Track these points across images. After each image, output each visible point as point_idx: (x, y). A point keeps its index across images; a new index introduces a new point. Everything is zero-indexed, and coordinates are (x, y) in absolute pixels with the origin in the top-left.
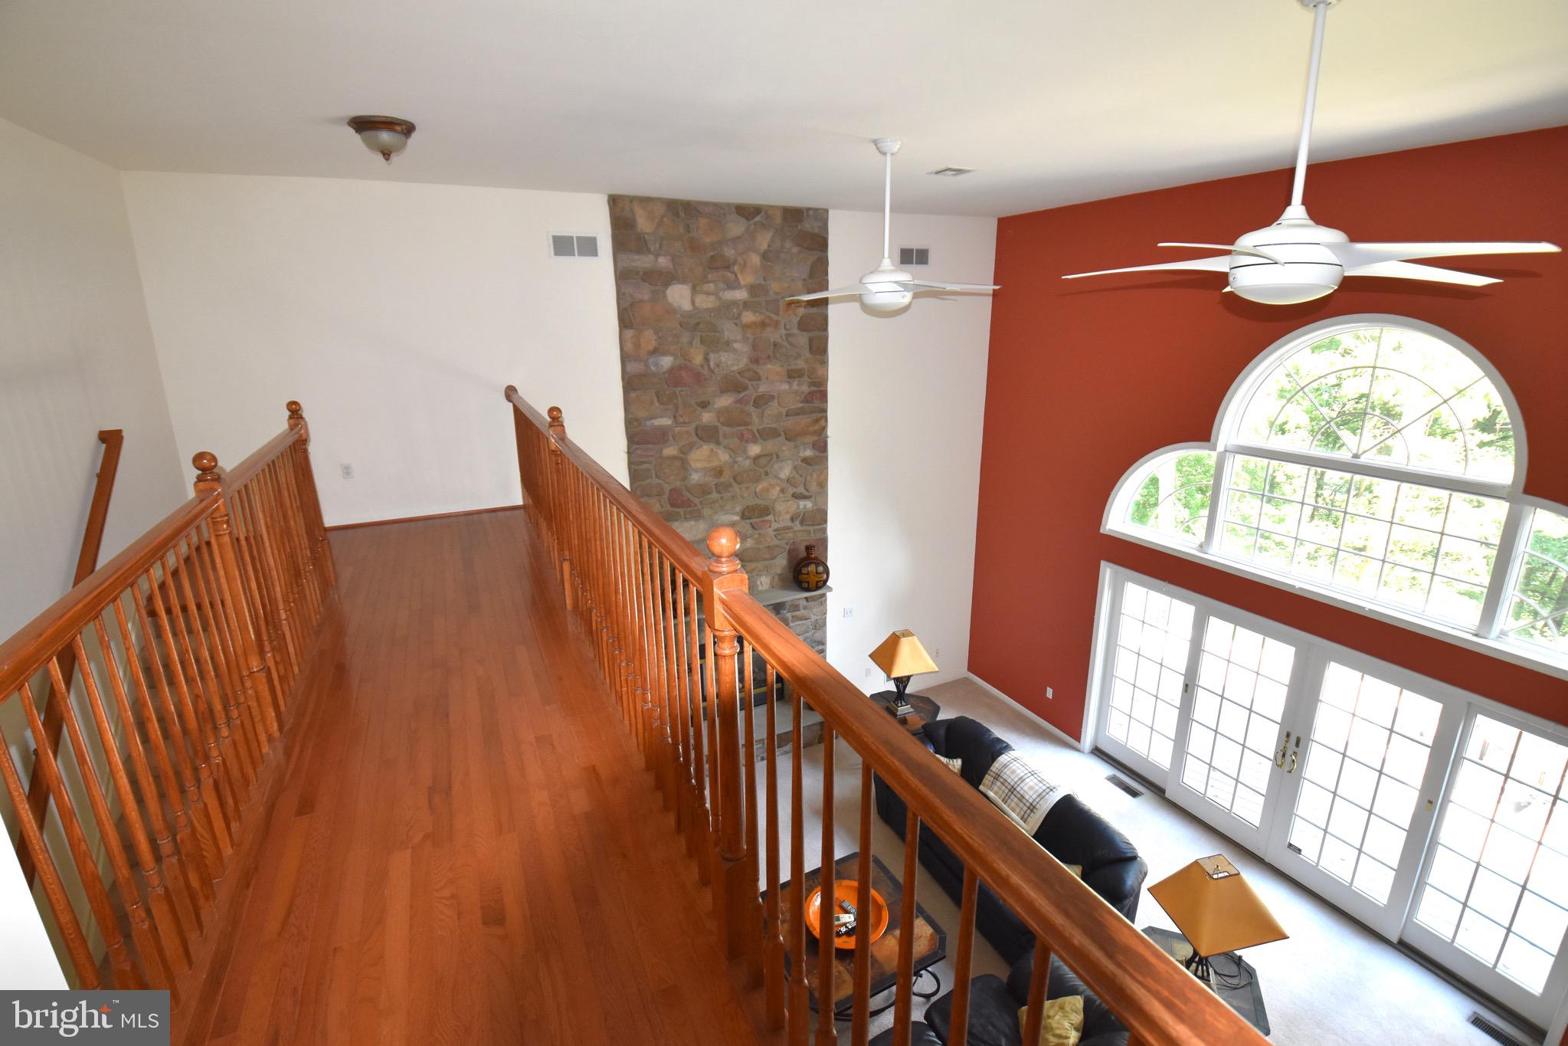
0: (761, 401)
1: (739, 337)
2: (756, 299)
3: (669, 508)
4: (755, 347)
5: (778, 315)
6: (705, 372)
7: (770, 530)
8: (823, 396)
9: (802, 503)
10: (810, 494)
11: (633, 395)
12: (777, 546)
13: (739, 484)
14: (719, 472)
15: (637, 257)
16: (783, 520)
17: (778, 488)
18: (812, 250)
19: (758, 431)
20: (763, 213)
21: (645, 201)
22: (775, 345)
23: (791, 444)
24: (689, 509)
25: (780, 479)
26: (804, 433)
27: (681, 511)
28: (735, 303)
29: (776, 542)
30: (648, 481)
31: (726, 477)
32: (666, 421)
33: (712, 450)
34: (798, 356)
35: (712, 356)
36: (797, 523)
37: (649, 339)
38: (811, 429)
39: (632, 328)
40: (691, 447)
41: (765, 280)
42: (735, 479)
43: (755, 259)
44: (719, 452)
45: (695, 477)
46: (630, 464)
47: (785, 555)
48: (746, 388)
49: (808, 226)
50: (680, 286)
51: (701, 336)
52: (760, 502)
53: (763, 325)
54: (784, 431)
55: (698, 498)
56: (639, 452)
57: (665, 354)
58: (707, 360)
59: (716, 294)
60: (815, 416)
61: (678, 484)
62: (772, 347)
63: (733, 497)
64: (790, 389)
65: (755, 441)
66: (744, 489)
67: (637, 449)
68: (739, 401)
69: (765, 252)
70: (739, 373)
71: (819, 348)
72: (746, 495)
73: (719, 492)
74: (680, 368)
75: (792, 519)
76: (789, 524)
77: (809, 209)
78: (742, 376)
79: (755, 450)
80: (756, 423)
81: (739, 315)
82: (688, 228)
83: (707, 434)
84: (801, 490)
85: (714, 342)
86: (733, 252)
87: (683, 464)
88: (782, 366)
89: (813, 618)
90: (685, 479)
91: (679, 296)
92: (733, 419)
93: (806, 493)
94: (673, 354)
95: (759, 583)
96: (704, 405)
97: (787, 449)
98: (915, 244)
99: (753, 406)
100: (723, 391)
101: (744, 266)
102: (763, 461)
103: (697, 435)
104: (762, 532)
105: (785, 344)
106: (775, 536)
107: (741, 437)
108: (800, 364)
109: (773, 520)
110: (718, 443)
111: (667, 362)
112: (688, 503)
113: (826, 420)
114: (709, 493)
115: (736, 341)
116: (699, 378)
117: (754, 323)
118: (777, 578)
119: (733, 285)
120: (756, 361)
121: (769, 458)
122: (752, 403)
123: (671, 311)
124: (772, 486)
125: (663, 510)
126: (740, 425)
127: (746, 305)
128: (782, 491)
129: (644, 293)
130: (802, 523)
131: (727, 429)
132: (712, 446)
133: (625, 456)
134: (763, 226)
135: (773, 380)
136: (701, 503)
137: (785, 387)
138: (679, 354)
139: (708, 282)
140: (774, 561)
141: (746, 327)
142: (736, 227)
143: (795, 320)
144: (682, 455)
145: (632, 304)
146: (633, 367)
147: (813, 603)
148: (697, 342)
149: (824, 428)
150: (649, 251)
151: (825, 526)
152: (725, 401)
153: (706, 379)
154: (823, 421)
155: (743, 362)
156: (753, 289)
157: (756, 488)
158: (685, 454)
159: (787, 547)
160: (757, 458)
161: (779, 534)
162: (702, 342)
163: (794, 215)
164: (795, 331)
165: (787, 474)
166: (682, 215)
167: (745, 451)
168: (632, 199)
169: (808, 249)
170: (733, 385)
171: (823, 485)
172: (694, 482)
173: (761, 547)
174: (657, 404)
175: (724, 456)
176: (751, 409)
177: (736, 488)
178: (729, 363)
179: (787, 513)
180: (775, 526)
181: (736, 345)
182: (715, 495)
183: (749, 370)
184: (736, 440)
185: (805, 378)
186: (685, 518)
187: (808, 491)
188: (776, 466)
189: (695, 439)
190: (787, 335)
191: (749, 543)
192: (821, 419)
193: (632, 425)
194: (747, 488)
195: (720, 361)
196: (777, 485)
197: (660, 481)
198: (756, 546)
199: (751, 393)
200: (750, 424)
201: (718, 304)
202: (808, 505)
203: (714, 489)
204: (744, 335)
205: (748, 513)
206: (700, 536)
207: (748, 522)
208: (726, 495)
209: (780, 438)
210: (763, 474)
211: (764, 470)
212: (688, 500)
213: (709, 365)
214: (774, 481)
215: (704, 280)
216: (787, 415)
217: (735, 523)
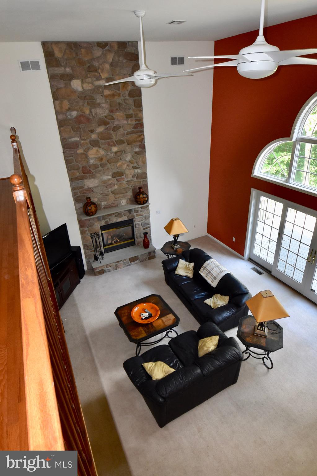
0: (116, 128)
1: (104, 101)
3: (83, 174)
4: (111, 105)
5: (119, 91)
6: (91, 117)
7: (124, 182)
8: (142, 125)
9: (136, 170)
10: (139, 167)
11: (62, 128)
12: (128, 188)
13: (110, 163)
14: (101, 159)
15: (56, 69)
16: (129, 178)
17: (126, 165)
18: (132, 60)
19: (116, 141)
20: (109, 45)
21: (57, 43)
22: (119, 104)
23: (130, 146)
24: (91, 174)
25: (126, 161)
26: (135, 141)
27: (88, 175)
28: (100, 86)
29: (127, 186)
30: (73, 164)
31: (104, 161)
32: (77, 139)
34: (130, 108)
35: (93, 110)
36: (135, 178)
37: (66, 104)
38: (138, 139)
39: (58, 100)
40: (88, 149)
41: (112, 75)
42: (108, 161)
43: (107, 66)
45: (92, 162)
46: (65, 157)
47: (131, 191)
48: (109, 123)
49: (130, 49)
50: (76, 80)
51: (88, 102)
52: (119, 170)
53: (113, 95)
54: (126, 141)
55: (94, 170)
56: (67, 152)
57: (73, 110)
58: (91, 112)
59: (92, 83)
60: (139, 134)
61: (85, 164)
62: (118, 105)
63: (108, 169)
64: (127, 123)
65: (115, 146)
67: (66, 151)
68: (106, 129)
69: (111, 63)
70: (105, 117)
71: (139, 105)
72: (113, 168)
73: (102, 167)
74: (81, 116)
75: (133, 177)
76: (132, 179)
77: (129, 42)
78: (107, 118)
79: (115, 149)
80: (114, 138)
81: (103, 91)
82: (77, 54)
83: (95, 143)
84: (135, 165)
85: (93, 104)
86: (97, 64)
87: (86, 157)
88: (123, 113)
89: (145, 215)
90: (87, 162)
91: (76, 84)
92: (105, 137)
93: (137, 166)
94: (77, 111)
95: (121, 202)
96: (92, 131)
97: (128, 148)
98: (178, 55)
99: (113, 131)
100: (99, 125)
101: (103, 70)
102: (119, 154)
103: (90, 144)
104: (121, 182)
105: (124, 103)
106: (127, 184)
107: (109, 144)
108: (131, 112)
109: (125, 177)
110: (100, 147)
111: (74, 114)
112: (89, 172)
113: (144, 136)
114: (98, 168)
115: (102, 103)
116: (88, 120)
117: (110, 95)
118: (128, 200)
119: (99, 78)
120: (112, 111)
121: (121, 152)
122: (112, 129)
123: (74, 92)
124: (124, 164)
125: (80, 175)
126: (108, 139)
127: (105, 87)
128: (128, 165)
129: (62, 85)
130: (137, 178)
131: (103, 141)
132: (97, 148)
133: (62, 154)
134: (109, 51)
135: (120, 119)
136: (95, 171)
137: (125, 122)
138: (79, 110)
139: (88, 78)
140: (126, 194)
141: (106, 96)
142: (98, 52)
143: (127, 93)
144: (85, 153)
145: (57, 89)
146: (61, 117)
147: (144, 209)
148: (86, 104)
149: (143, 139)
150: (62, 66)
151: (146, 179)
152: (100, 129)
153: (92, 120)
154: (142, 136)
155: (107, 112)
157: (117, 165)
158: (87, 152)
159: (132, 188)
160: (116, 153)
161: (128, 183)
162: (88, 104)
163: (122, 45)
164: (128, 97)
165: (129, 159)
166: (74, 48)
167: (111, 150)
168: (52, 43)
169: (130, 60)
170: (103, 122)
171: (144, 162)
172: (91, 163)
173: (121, 188)
174: (72, 131)
175: (102, 152)
176: (111, 132)
177: (109, 165)
178: (101, 113)
179: (130, 174)
180: (126, 180)
181: (103, 105)
182: (100, 168)
183: (109, 115)
184: (107, 145)
185: (133, 118)
186: (90, 178)
187: (138, 165)
188: (124, 156)
189: (90, 145)
190: (124, 99)
191: (116, 187)
192: (141, 135)
193: (64, 141)
194: (113, 165)
195: (97, 112)
196: (126, 163)
197: (78, 164)
198: (119, 188)
199: (111, 125)
200: (112, 138)
201: (93, 87)
202: (139, 171)
203: (100, 166)
204: (106, 100)
205: (115, 175)
206: (96, 185)
207: (115, 178)
208: (105, 168)
209: (125, 144)
210: (119, 159)
211: (120, 157)
212: (90, 170)
213: (92, 114)
214: (124, 162)
215: (86, 77)
216: (127, 134)
217: (109, 180)
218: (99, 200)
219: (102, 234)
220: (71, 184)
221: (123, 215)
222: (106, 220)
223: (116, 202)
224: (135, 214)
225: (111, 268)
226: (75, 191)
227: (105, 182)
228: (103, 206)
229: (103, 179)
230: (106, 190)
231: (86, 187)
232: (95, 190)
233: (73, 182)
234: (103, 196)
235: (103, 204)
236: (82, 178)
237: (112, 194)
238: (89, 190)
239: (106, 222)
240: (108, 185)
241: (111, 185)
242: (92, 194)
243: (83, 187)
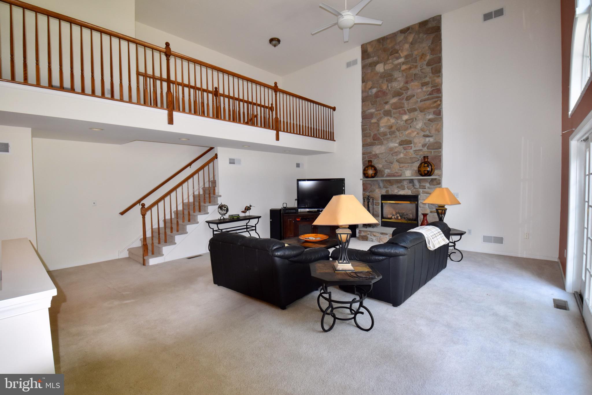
0: (408, 99)
1: (400, 75)
2: (407, 60)
3: (372, 141)
4: (406, 78)
5: (416, 63)
6: (387, 91)
7: (411, 151)
8: (439, 91)
9: (428, 139)
10: (431, 135)
11: (363, 103)
12: (414, 157)
13: (399, 131)
14: (391, 127)
15: (368, 60)
16: (418, 146)
17: (415, 133)
18: (433, 33)
19: (407, 110)
20: (411, 28)
21: (371, 42)
22: (415, 74)
23: (423, 113)
24: (379, 141)
25: (416, 128)
26: (429, 108)
27: (376, 142)
28: (399, 64)
29: (414, 156)
30: (367, 131)
31: (394, 129)
32: (373, 110)
33: (388, 119)
34: (426, 77)
35: (389, 85)
36: (426, 148)
37: (369, 84)
38: (431, 106)
39: (365, 82)
40: (381, 118)
41: (411, 52)
42: (397, 129)
43: (407, 46)
44: (391, 119)
45: (382, 130)
46: (362, 126)
47: (419, 162)
48: (403, 94)
49: (431, 25)
50: (380, 64)
52: (407, 138)
53: (410, 68)
54: (419, 108)
55: (383, 137)
56: (365, 122)
57: (374, 88)
59: (392, 63)
60: (435, 100)
61: (376, 132)
62: (413, 75)
63: (396, 136)
64: (422, 91)
65: (405, 114)
66: (400, 133)
67: (363, 121)
68: (399, 99)
69: (412, 42)
70: (400, 89)
71: (437, 71)
72: (401, 135)
73: (390, 135)
74: (378, 92)
75: (423, 146)
76: (421, 148)
77: (430, 19)
78: (401, 90)
79: (405, 117)
80: (406, 106)
81: (401, 67)
82: (383, 45)
83: (388, 113)
84: (427, 133)
85: (391, 80)
86: (399, 46)
87: (378, 124)
88: (418, 82)
90: (378, 130)
91: (380, 68)
92: (397, 107)
93: (429, 134)
94: (377, 87)
95: (406, 173)
96: (386, 103)
97: (420, 116)
99: (405, 100)
100: (393, 97)
101: (403, 49)
102: (409, 122)
104: (408, 151)
105: (420, 73)
106: (414, 153)
107: (400, 113)
108: (427, 79)
109: (413, 146)
110: (391, 116)
111: (374, 90)
112: (379, 139)
113: (441, 101)
115: (399, 77)
116: (385, 94)
117: (406, 69)
118: (414, 171)
119: (397, 58)
120: (407, 83)
121: (412, 120)
122: (405, 99)
123: (377, 73)
124: (413, 132)
125: (370, 142)
126: (399, 108)
127: (403, 63)
128: (418, 134)
129: (369, 71)
130: (427, 148)
131: (394, 111)
132: (389, 118)
134: (410, 33)
135: (414, 88)
136: (383, 138)
137: (419, 90)
138: (379, 87)
139: (390, 60)
140: (413, 164)
141: (403, 71)
142: (400, 38)
143: (425, 63)
145: (366, 75)
146: (365, 95)
147: (433, 186)
148: (385, 81)
149: (440, 105)
150: (371, 57)
151: (440, 150)
152: (394, 100)
153: (387, 94)
154: (439, 102)
155: (402, 84)
156: (406, 57)
157: (405, 133)
158: (379, 121)
159: (420, 159)
160: (406, 121)
161: (415, 153)
162: (387, 81)
163: (424, 23)
164: (425, 67)
165: (420, 126)
166: (382, 42)
167: (401, 118)
168: (368, 43)
169: (431, 33)
170: (398, 94)
171: (439, 131)
172: (381, 131)
173: (407, 157)
174: (370, 105)
175: (393, 121)
176: (404, 101)
177: (397, 133)
178: (396, 86)
179: (420, 143)
180: (414, 149)
181: (399, 79)
182: (389, 136)
183: (404, 87)
184: (398, 114)
185: (430, 85)
186: (378, 145)
187: (430, 133)
188: (415, 123)
189: (383, 115)
190: (421, 70)
191: (402, 155)
192: (438, 100)
193: (363, 112)
194: (402, 133)
195: (392, 86)
196: (416, 131)
197: (371, 132)
198: (405, 157)
199: (405, 95)
200: (404, 107)
201: (393, 66)
202: (431, 140)
203: (388, 134)
204: (402, 74)
205: (401, 143)
206: (382, 152)
207: (402, 146)
208: (393, 136)
209: (417, 111)
210: (409, 127)
211: (410, 125)
212: (379, 138)
213: (388, 88)
214: (413, 130)
215: (388, 59)
216: (421, 101)
217: (396, 147)
218: (383, 166)
219: (382, 204)
220: (363, 149)
221: (406, 188)
222: (387, 189)
223: (400, 171)
224: (421, 190)
225: (375, 238)
226: (364, 156)
227: (391, 149)
228: (386, 174)
229: (390, 146)
230: (391, 157)
231: (374, 153)
232: (380, 156)
233: (365, 148)
234: (387, 163)
235: (387, 171)
236: (372, 144)
237: (396, 162)
238: (375, 156)
239: (387, 191)
240: (393, 153)
241: (397, 153)
242: (378, 160)
243: (371, 153)
